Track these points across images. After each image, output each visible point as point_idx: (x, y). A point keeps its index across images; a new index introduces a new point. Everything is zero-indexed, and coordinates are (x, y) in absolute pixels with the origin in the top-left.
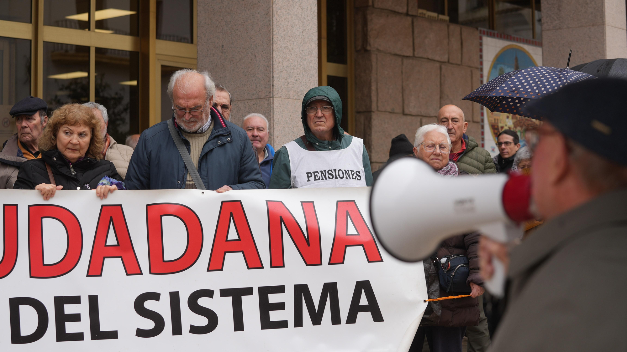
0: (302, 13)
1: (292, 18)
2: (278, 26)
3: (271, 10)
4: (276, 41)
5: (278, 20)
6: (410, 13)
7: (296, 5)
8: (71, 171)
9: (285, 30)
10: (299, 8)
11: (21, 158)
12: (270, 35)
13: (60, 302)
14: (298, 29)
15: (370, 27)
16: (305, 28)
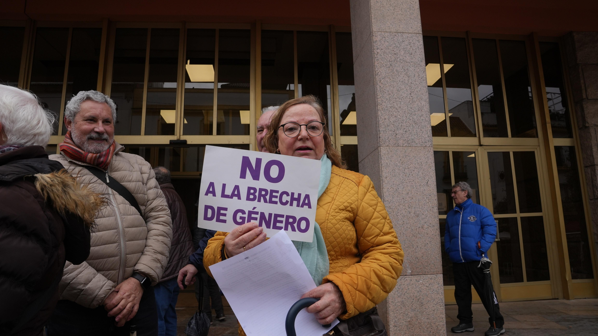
0: (409, 79)
1: (397, 84)
2: (382, 92)
4: (381, 103)
7: (401, 74)
9: (390, 94)
10: (405, 76)
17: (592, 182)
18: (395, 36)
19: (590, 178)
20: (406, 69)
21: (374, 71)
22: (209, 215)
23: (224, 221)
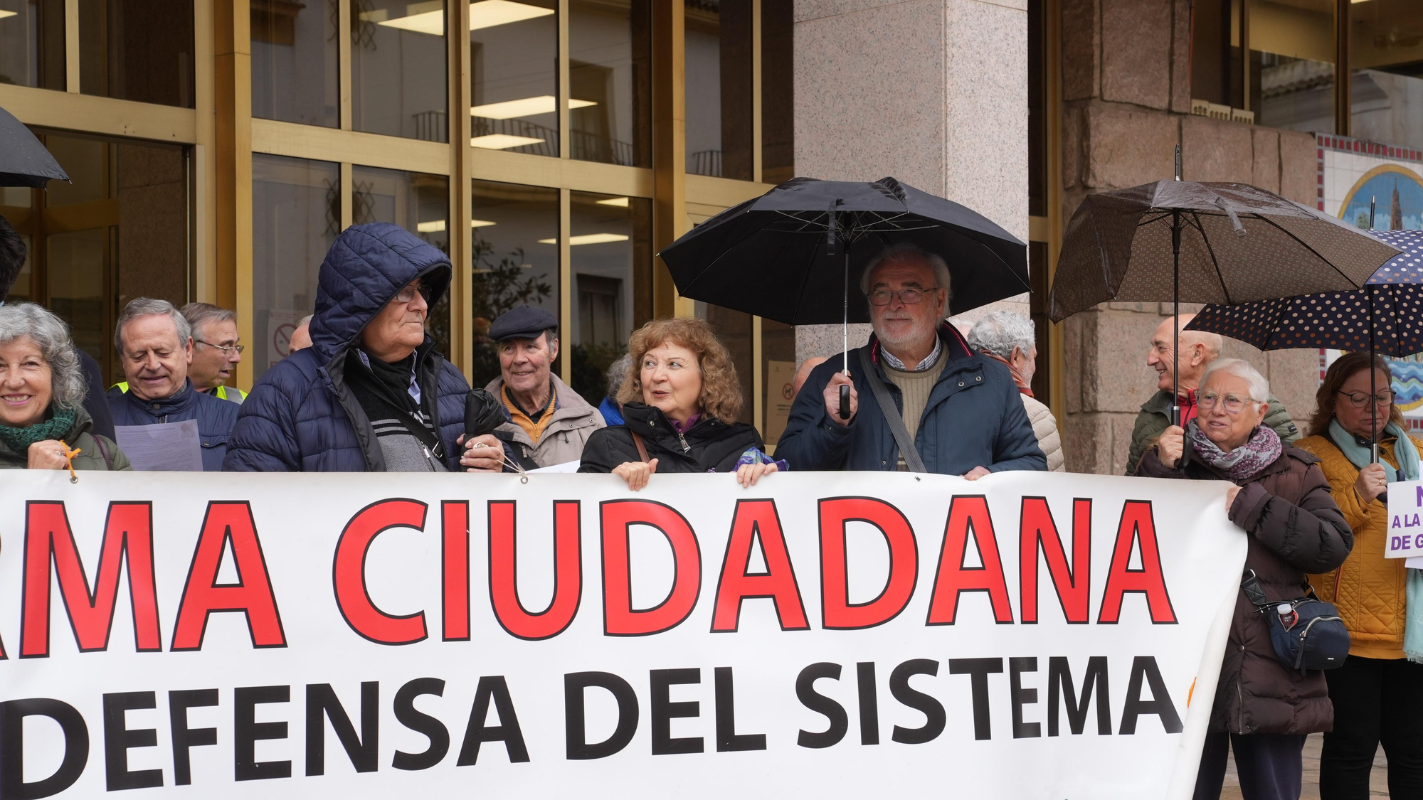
0: (1000, 132)
1: (981, 142)
2: (956, 160)
3: (943, 128)
4: (953, 188)
5: (956, 147)
6: (1174, 109)
7: (989, 117)
8: (681, 444)
9: (968, 167)
10: (995, 123)
11: (509, 424)
12: (940, 178)
13: (661, 680)
14: (993, 164)
15: (1094, 141)
16: (1005, 162)
17: (1083, 360)
18: (984, 14)
19: (1079, 348)
20: (997, 105)
21: (943, 103)
22: (1396, 545)
23: (1409, 548)
